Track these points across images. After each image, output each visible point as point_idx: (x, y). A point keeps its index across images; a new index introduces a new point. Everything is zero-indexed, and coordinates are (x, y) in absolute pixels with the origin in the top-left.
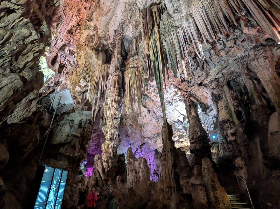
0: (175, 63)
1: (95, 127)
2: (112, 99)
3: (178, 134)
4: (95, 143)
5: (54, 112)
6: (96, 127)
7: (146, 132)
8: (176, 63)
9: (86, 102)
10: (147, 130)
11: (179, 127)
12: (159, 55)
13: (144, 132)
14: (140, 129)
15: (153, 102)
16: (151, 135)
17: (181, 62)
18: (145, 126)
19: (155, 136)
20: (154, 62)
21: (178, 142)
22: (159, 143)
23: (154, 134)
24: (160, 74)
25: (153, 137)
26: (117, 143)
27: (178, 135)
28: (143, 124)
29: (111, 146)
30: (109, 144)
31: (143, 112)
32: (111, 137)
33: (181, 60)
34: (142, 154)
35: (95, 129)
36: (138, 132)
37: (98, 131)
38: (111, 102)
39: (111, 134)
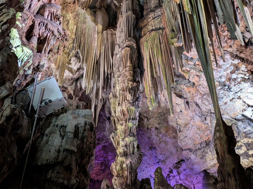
0: (230, 14)
1: (98, 134)
2: (123, 88)
3: (245, 142)
4: (99, 162)
5: (36, 114)
6: (100, 134)
7: (184, 140)
8: (233, 13)
9: (82, 95)
10: (186, 137)
11: (245, 128)
12: (200, 3)
13: (182, 140)
14: (174, 134)
15: (195, 87)
16: (194, 144)
17: (243, 10)
18: (181, 129)
19: (201, 146)
20: (191, 16)
21: (247, 156)
22: (209, 159)
23: (200, 143)
24: (204, 36)
25: (197, 148)
26: (135, 160)
27: (245, 144)
28: (177, 127)
29: (127, 166)
30: (124, 162)
31: (177, 105)
32: (125, 150)
33: (243, 7)
34: (180, 178)
35: (99, 138)
36: (170, 140)
37: (104, 141)
38: (121, 92)
39: (126, 146)
